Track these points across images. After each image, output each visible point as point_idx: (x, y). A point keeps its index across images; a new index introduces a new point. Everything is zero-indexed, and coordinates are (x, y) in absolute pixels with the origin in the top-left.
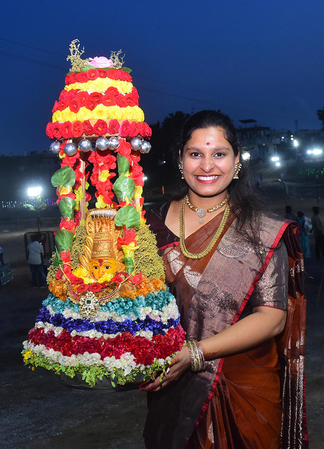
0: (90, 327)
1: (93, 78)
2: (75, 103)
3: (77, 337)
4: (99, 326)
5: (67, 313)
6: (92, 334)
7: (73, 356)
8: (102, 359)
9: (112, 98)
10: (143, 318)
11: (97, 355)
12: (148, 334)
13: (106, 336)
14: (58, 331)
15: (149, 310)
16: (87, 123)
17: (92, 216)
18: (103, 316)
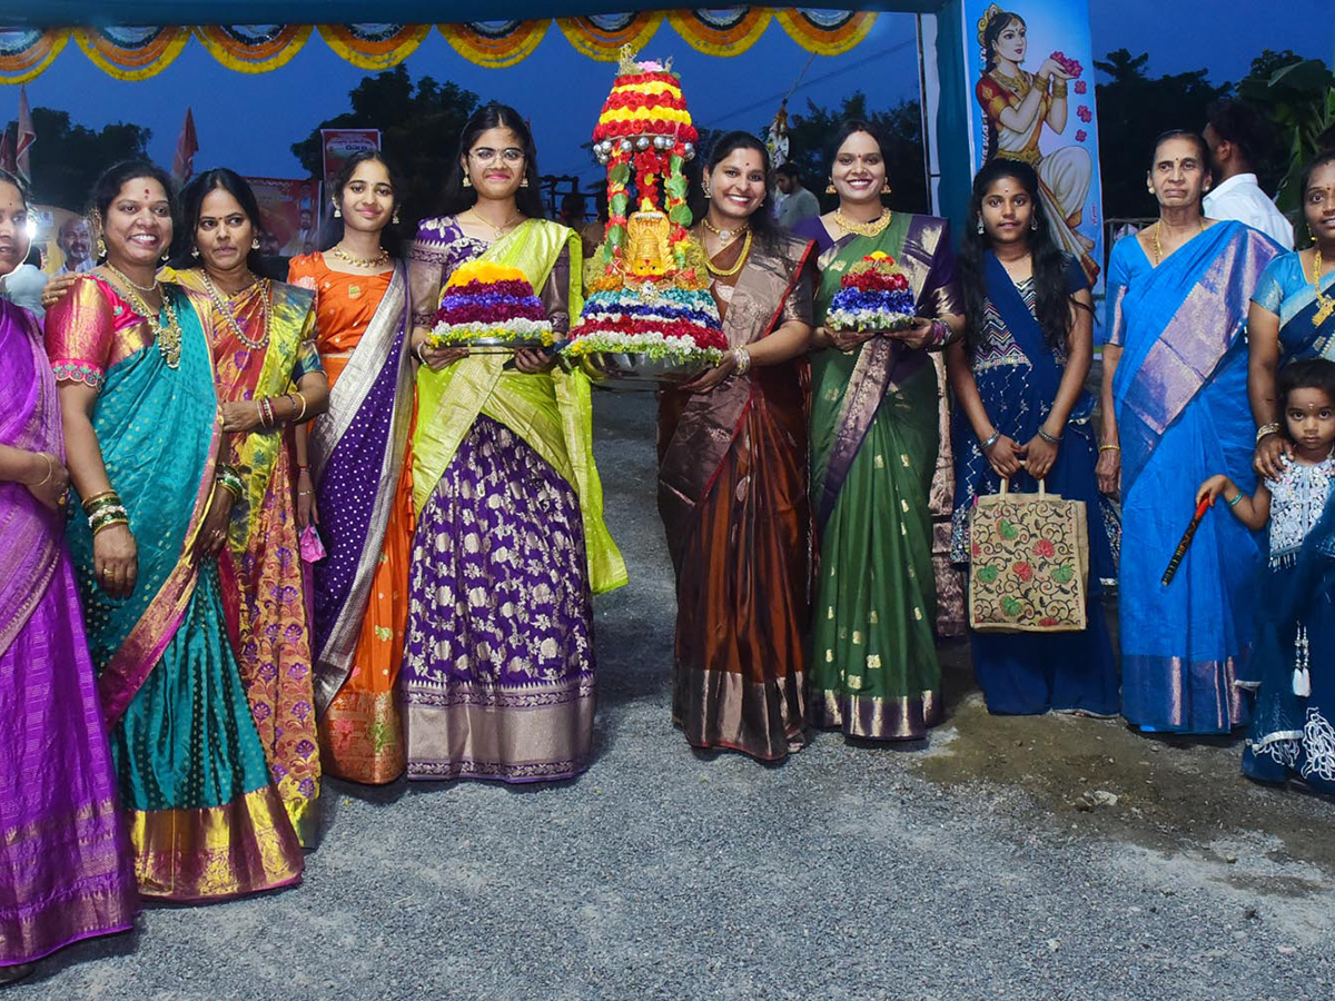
0: (651, 311)
1: (649, 81)
2: (634, 102)
3: (636, 321)
4: (657, 312)
5: (624, 301)
6: (652, 317)
7: (636, 335)
8: (665, 338)
9: (666, 100)
10: (698, 309)
11: (659, 334)
12: (701, 324)
13: (666, 320)
14: (616, 317)
15: (702, 303)
16: (647, 121)
17: (637, 219)
18: (662, 302)
